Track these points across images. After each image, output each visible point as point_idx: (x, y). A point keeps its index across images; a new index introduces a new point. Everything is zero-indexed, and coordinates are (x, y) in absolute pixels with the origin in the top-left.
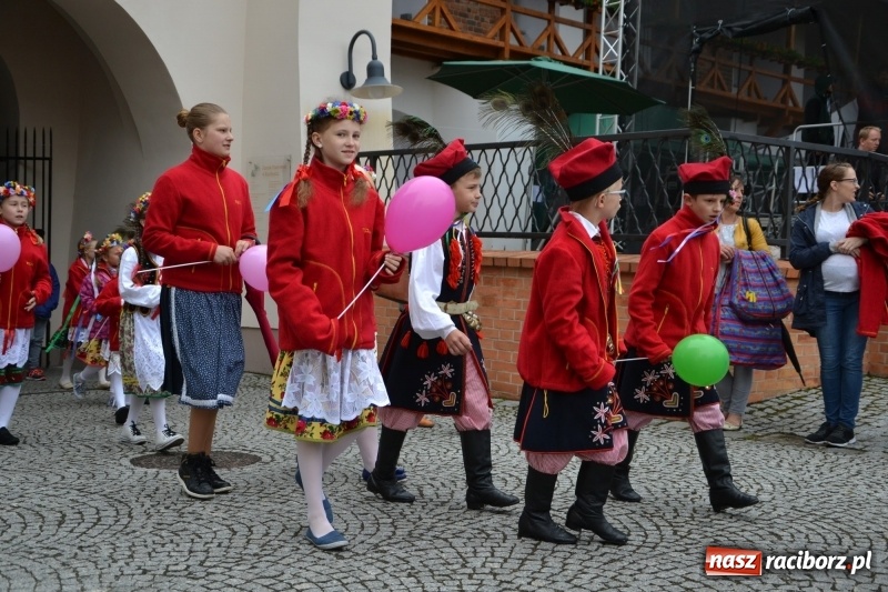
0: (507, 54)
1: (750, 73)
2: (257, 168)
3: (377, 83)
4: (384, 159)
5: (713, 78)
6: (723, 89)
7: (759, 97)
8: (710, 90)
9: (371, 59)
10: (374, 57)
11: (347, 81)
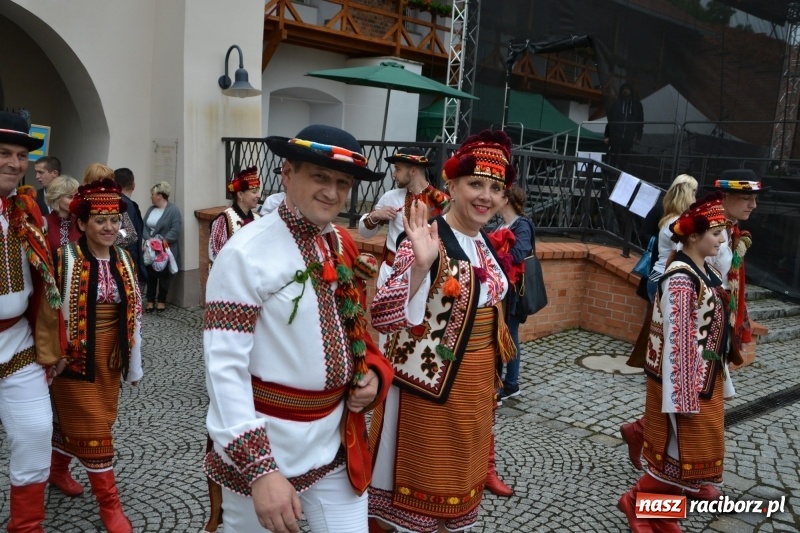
0: (398, 52)
1: (584, 69)
2: (157, 146)
3: (242, 86)
4: (245, 144)
5: (556, 72)
6: (563, 81)
7: (590, 87)
8: (553, 81)
9: (238, 68)
10: (241, 66)
11: (224, 83)
